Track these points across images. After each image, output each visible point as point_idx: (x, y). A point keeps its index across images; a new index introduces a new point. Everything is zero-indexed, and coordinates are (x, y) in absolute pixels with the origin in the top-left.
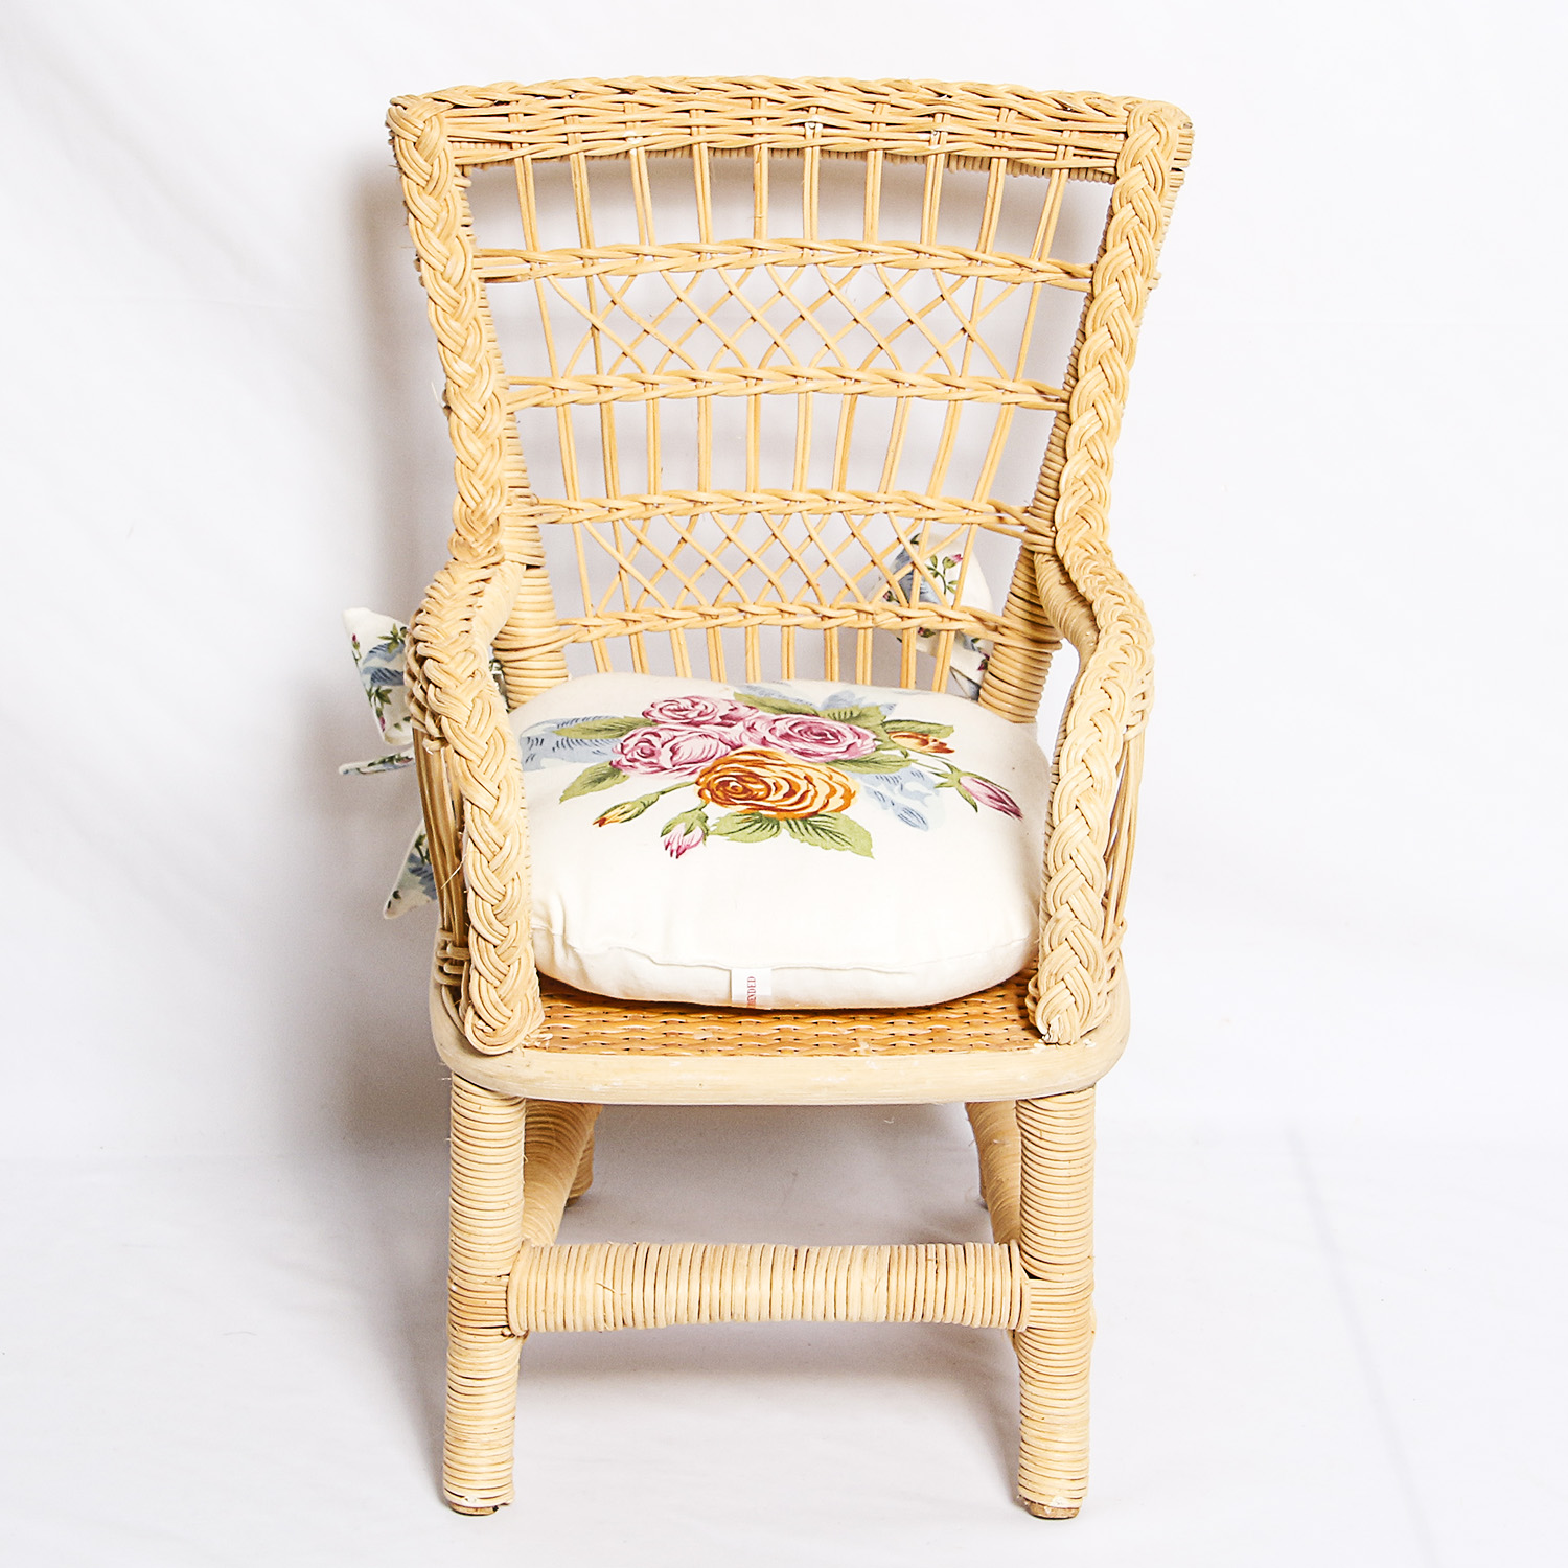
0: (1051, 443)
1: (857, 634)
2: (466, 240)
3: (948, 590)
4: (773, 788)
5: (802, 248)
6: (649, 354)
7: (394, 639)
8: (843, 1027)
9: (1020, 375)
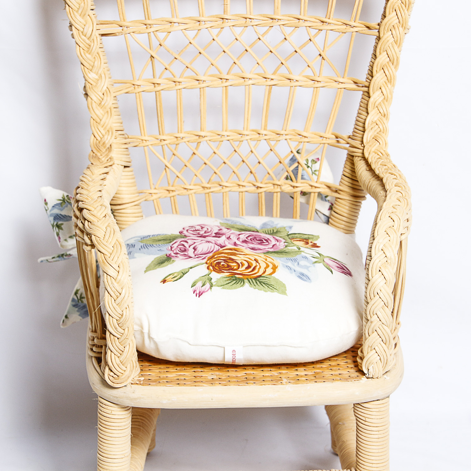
0: (360, 106)
1: (273, 196)
2: (93, 17)
3: (313, 174)
4: (241, 265)
5: (246, 18)
6: (177, 69)
7: (64, 200)
8: (275, 372)
9: (346, 75)
